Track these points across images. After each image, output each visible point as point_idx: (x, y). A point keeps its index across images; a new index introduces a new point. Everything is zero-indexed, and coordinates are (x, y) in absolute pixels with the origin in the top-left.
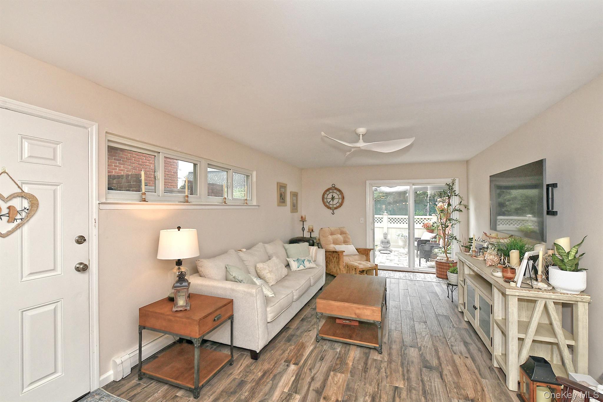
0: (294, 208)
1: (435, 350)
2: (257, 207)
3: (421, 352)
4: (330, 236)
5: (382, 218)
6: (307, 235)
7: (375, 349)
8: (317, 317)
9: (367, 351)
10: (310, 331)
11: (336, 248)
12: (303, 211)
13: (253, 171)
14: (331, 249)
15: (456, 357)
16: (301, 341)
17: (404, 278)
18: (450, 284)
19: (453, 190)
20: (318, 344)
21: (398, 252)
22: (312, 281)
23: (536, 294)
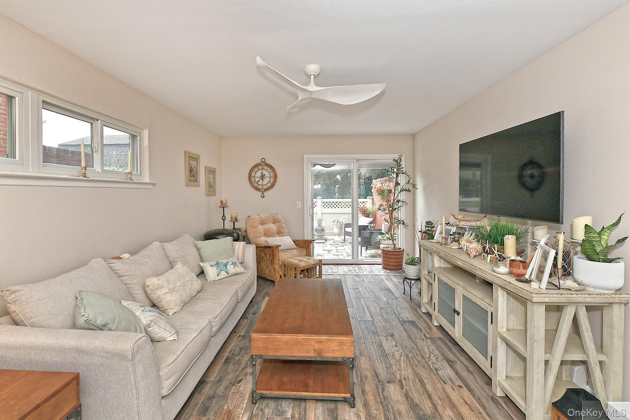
0: (211, 189)
1: (420, 381)
2: (151, 187)
3: (404, 390)
4: (260, 226)
5: (316, 202)
6: (229, 226)
7: (345, 400)
8: (252, 363)
9: (332, 405)
10: (240, 381)
11: (268, 242)
12: (223, 194)
13: (143, 129)
14: (262, 243)
15: (449, 390)
16: (226, 408)
17: (350, 274)
18: (408, 279)
19: (401, 167)
20: (255, 408)
21: (333, 241)
22: (240, 295)
23: (569, 298)
